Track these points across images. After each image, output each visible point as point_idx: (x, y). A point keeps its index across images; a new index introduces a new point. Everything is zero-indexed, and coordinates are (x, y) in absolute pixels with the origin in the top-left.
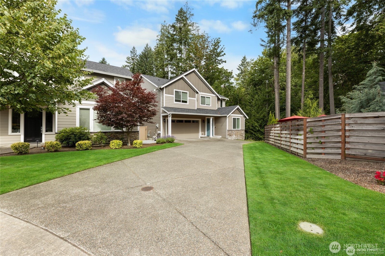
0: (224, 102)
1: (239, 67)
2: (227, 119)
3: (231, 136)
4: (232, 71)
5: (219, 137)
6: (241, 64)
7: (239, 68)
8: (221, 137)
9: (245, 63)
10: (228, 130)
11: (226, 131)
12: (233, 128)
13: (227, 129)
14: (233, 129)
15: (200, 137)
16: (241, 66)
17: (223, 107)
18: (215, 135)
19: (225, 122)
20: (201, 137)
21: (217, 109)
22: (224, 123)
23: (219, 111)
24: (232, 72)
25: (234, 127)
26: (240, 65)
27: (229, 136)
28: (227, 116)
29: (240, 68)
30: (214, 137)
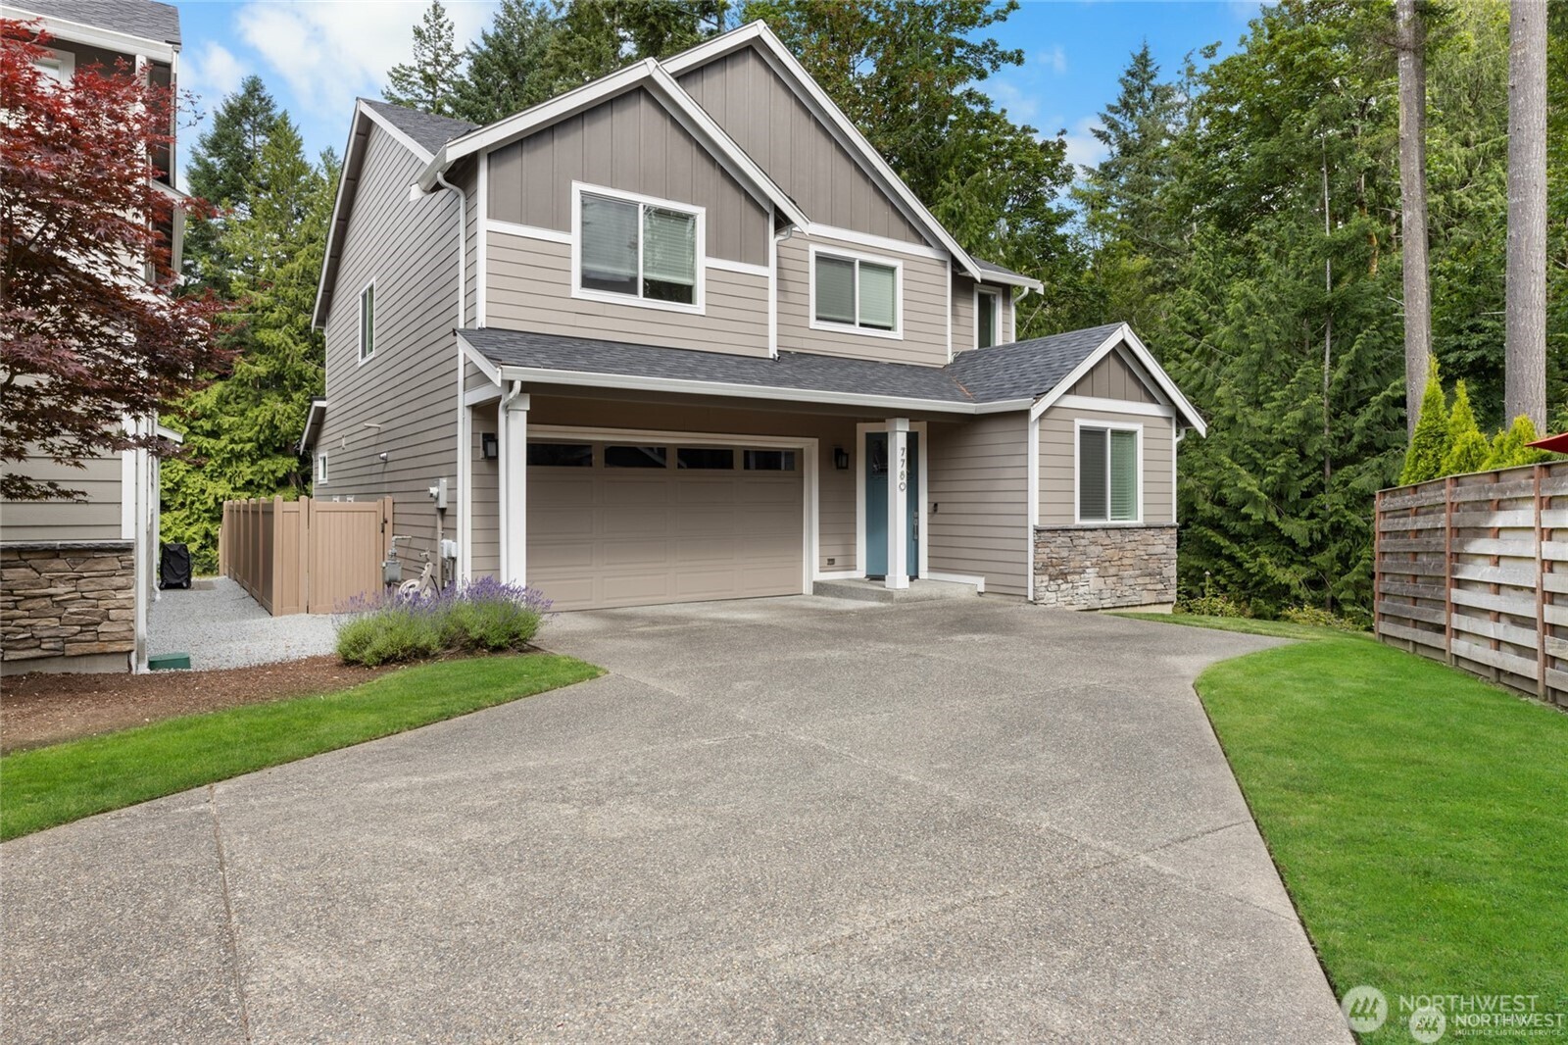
0: (1006, 305)
1: (1105, 119)
2: (1034, 434)
3: (1063, 575)
4: (1064, 138)
5: (966, 586)
6: (1116, 104)
7: (1104, 128)
8: (980, 583)
9: (1147, 94)
10: (1038, 531)
11: (1018, 533)
12: (1084, 514)
13: (1034, 520)
14: (1078, 522)
15: (807, 588)
16: (1117, 117)
17: (999, 340)
18: (932, 568)
19: (1017, 461)
20: (820, 588)
21: (950, 359)
22: (1010, 473)
23: (969, 375)
24: (1062, 145)
25: (1092, 504)
26: (1111, 108)
27: (1052, 578)
28: (1036, 412)
29: (1113, 126)
30: (918, 590)
